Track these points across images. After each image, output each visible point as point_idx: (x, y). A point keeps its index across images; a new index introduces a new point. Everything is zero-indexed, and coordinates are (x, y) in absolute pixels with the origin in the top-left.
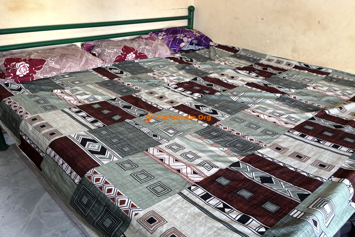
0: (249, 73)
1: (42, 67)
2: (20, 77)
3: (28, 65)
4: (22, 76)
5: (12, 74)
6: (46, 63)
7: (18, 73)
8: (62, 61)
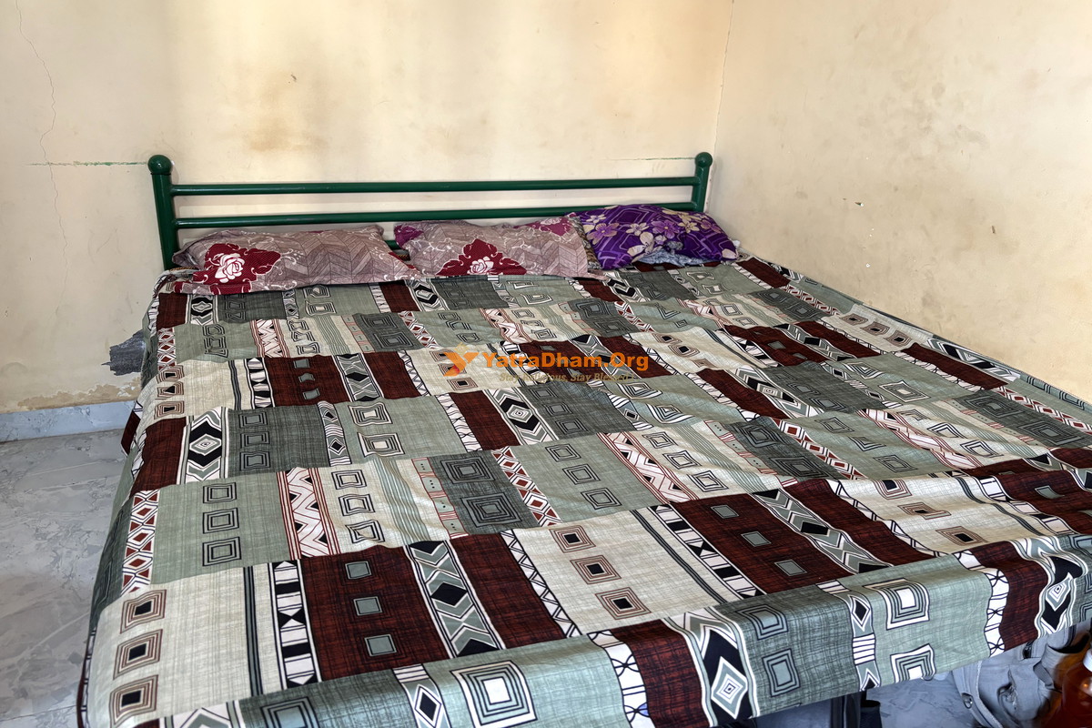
0: (744, 346)
1: (269, 268)
2: (220, 284)
3: (243, 262)
4: (226, 280)
5: (206, 276)
6: (279, 260)
7: (219, 275)
8: (314, 260)
